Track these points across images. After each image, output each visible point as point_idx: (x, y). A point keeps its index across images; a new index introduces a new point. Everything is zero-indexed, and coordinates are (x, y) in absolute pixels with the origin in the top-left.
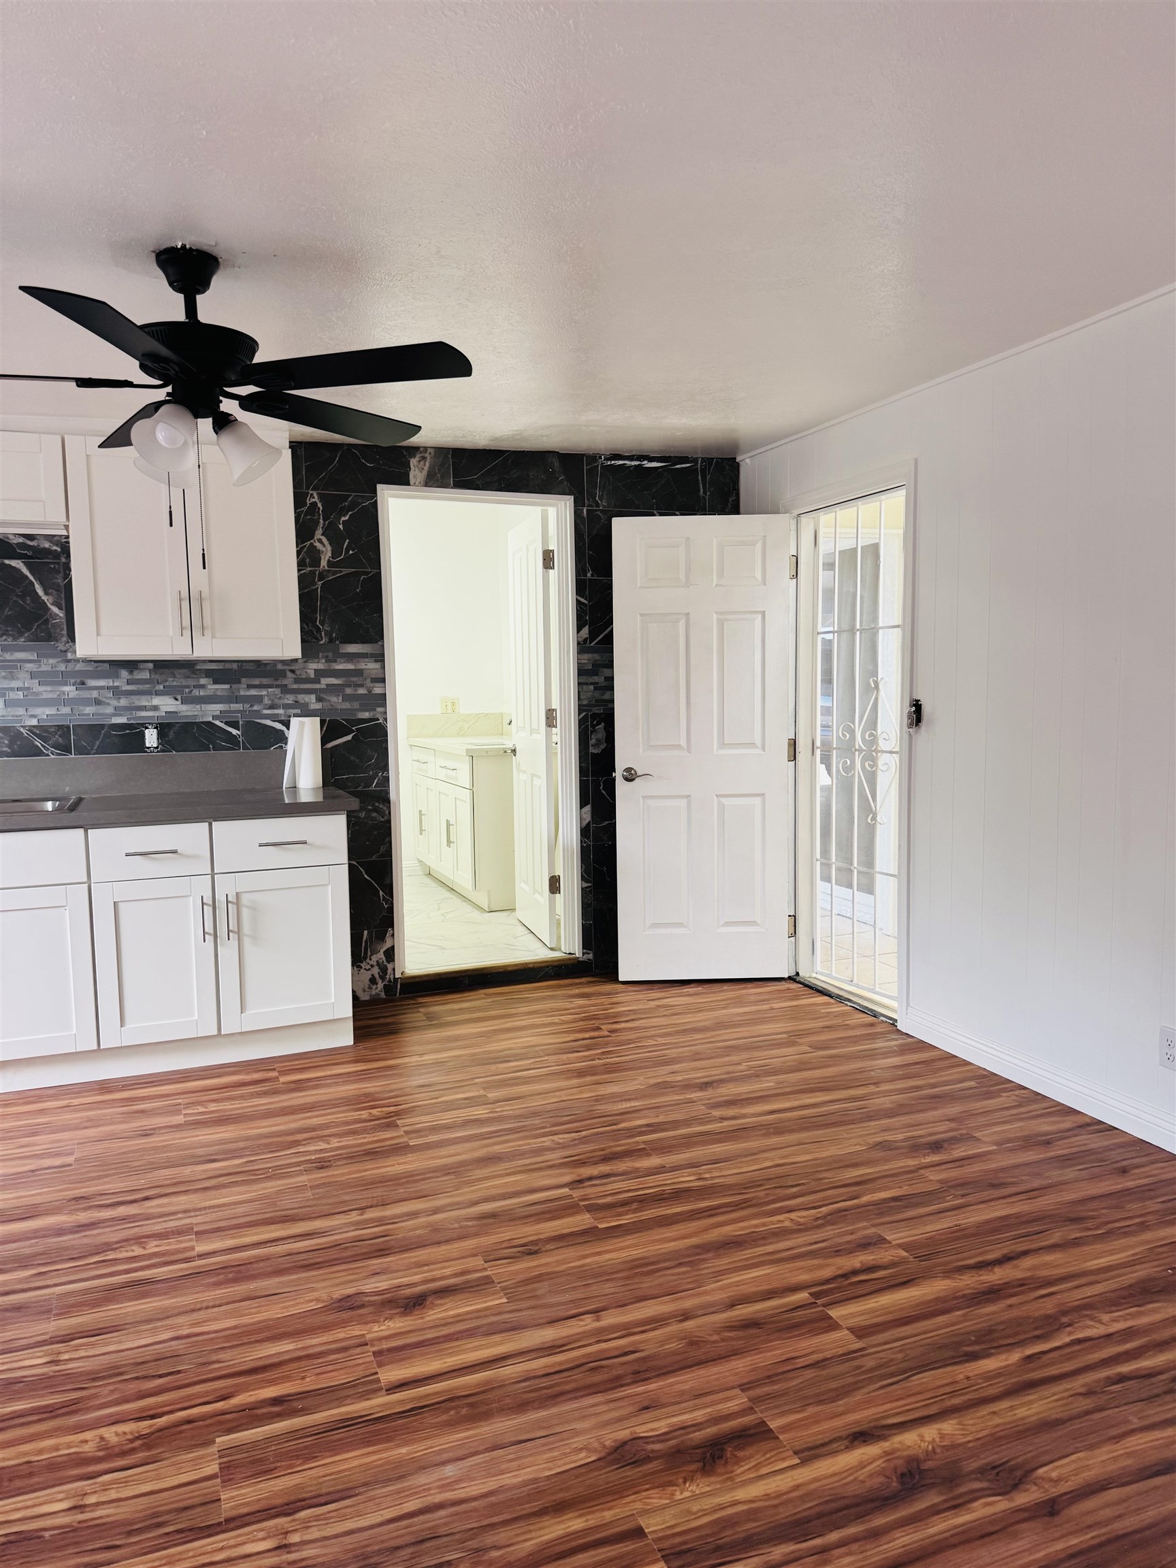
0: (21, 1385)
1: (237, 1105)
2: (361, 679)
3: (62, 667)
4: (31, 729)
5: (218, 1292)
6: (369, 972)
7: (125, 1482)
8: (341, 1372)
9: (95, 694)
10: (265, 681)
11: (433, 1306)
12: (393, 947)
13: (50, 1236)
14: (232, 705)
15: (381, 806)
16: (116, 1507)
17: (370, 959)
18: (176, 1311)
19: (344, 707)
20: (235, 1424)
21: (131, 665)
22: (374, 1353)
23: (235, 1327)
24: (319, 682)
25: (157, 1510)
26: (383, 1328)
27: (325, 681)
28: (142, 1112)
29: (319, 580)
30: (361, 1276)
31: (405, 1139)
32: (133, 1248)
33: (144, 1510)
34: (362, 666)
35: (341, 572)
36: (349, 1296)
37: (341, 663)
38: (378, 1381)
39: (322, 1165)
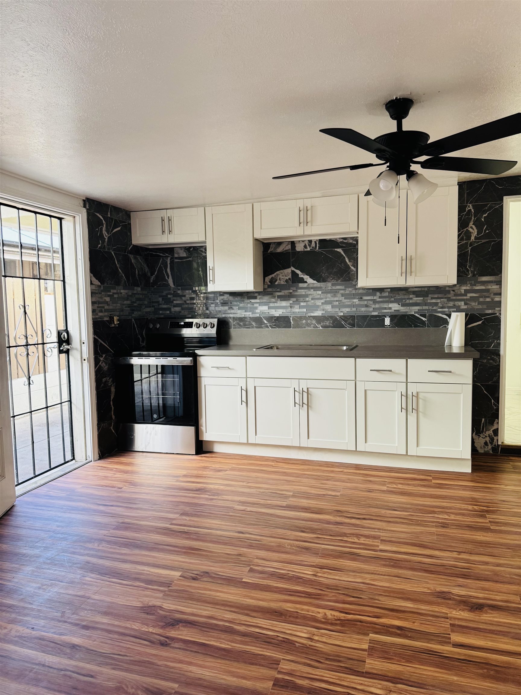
0: (302, 580)
1: (410, 488)
2: (488, 294)
3: (354, 292)
4: (341, 317)
5: (385, 569)
6: (484, 439)
7: (330, 636)
8: (433, 627)
9: (366, 303)
10: (440, 296)
11: (486, 613)
12: (498, 429)
13: (324, 523)
14: (423, 307)
15: (495, 357)
16: (325, 645)
17: (485, 433)
18: (365, 571)
19: (479, 308)
20: (379, 631)
21: (381, 290)
22: (451, 624)
23: (388, 587)
24: (466, 296)
25: (339, 654)
26: (458, 613)
27: (469, 295)
28: (370, 481)
29: (470, 247)
30: (451, 584)
31: (489, 525)
32: (354, 538)
33: (334, 652)
34: (489, 287)
35: (481, 241)
36: (444, 592)
37: (478, 286)
38: (450, 638)
39: (444, 525)
